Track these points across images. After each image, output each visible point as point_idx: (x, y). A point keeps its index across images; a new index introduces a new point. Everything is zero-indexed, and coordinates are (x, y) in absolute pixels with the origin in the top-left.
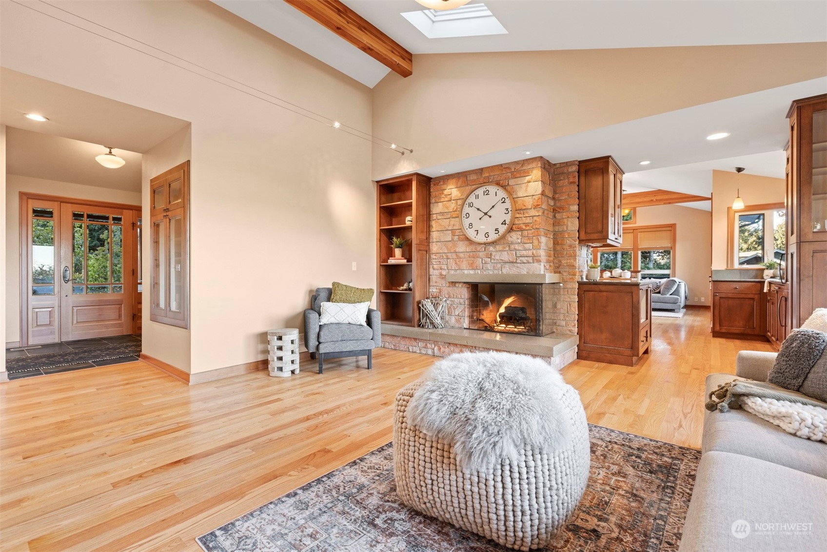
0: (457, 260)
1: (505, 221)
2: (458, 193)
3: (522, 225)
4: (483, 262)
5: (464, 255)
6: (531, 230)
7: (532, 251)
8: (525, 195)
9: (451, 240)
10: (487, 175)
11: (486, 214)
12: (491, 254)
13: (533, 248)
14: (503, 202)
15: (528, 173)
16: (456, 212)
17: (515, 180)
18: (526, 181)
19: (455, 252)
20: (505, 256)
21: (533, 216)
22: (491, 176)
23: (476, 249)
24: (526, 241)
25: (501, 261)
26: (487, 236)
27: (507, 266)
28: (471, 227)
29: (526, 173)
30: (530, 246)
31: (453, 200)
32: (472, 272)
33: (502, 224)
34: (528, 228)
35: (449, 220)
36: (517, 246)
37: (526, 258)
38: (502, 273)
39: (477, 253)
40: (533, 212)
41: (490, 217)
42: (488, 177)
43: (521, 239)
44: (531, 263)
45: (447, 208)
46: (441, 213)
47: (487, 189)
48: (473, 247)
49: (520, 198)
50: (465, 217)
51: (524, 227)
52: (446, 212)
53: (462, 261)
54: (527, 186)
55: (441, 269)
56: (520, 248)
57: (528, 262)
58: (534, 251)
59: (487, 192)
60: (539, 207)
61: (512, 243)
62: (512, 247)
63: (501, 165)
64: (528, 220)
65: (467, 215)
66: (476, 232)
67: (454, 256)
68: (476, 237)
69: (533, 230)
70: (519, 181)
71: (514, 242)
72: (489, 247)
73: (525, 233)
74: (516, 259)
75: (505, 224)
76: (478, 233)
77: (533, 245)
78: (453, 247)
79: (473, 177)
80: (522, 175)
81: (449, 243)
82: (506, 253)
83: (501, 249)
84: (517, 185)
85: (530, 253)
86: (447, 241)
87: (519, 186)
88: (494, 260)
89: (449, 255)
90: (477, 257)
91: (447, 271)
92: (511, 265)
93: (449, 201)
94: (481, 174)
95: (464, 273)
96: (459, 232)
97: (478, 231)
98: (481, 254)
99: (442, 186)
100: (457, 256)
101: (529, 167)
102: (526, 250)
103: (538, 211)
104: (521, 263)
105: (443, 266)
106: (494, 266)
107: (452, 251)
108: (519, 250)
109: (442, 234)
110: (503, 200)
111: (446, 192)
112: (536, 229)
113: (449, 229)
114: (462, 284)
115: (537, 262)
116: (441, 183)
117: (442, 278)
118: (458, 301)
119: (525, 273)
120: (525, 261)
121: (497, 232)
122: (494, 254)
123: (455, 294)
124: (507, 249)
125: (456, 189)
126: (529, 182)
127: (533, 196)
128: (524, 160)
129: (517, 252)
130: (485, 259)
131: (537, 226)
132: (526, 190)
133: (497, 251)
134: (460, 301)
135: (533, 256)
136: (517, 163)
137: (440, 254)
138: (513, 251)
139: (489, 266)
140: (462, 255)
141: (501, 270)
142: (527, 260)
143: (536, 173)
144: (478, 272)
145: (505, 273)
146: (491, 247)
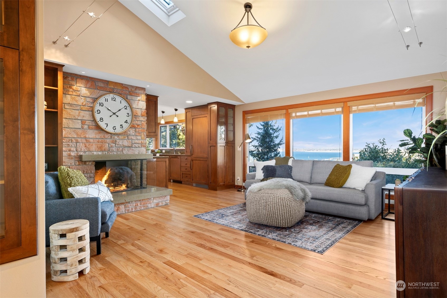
0: (87, 144)
1: (127, 121)
2: (87, 92)
3: (135, 125)
4: (110, 146)
5: (93, 140)
6: (140, 128)
7: (141, 141)
8: (137, 108)
9: (80, 127)
10: (112, 87)
11: (114, 114)
12: (116, 141)
13: (141, 139)
14: (126, 109)
15: (139, 95)
16: (85, 107)
17: (131, 96)
18: (137, 100)
19: (85, 138)
20: (126, 143)
21: (141, 121)
22: (115, 88)
23: (104, 136)
24: (137, 135)
25: (122, 146)
26: (115, 129)
27: (126, 149)
28: (101, 120)
29: (137, 95)
30: (139, 137)
31: (82, 96)
32: (100, 153)
33: (125, 122)
34: (139, 127)
35: (78, 111)
36: (132, 137)
37: (138, 145)
38: (123, 153)
39: (105, 140)
40: (141, 119)
41: (118, 116)
42: (113, 89)
43: (135, 133)
44: (140, 147)
45: (77, 101)
46: (69, 104)
47: (114, 97)
48: (102, 135)
49: (134, 109)
50: (97, 112)
51: (137, 126)
52: (74, 105)
53: (92, 145)
54: (138, 102)
55: (70, 150)
56: (134, 138)
57: (139, 147)
58: (142, 141)
59: (114, 99)
60: (144, 116)
61: (130, 135)
62: (130, 137)
63: (122, 84)
64: (139, 123)
65: (98, 111)
66: (107, 125)
67: (84, 141)
68: (106, 128)
69: (141, 129)
70: (134, 98)
71: (131, 134)
72: (114, 136)
73: (137, 130)
74: (132, 145)
75: (127, 123)
76: (107, 126)
77: (141, 137)
78: (83, 134)
79: (101, 85)
80: (135, 95)
81: (79, 130)
82: (126, 141)
83: (122, 138)
84: (132, 100)
85: (140, 142)
86: (76, 128)
87: (134, 101)
88: (118, 145)
89: (79, 140)
90: (105, 143)
91: (76, 152)
92: (129, 148)
93: (78, 96)
94: (107, 84)
95: (93, 154)
96: (89, 123)
97: (107, 124)
98: (108, 141)
99: (70, 82)
100: (86, 140)
101: (139, 92)
102: (137, 139)
103: (144, 118)
104: (134, 147)
105: (72, 148)
106: (118, 149)
107: (82, 136)
108: (134, 140)
109: (70, 122)
110: (126, 107)
111: (74, 87)
112: (143, 128)
113: (79, 118)
114: (92, 162)
115: (143, 147)
116: (70, 79)
117: (71, 159)
118: (89, 175)
119: (137, 153)
120: (137, 146)
121: (122, 127)
122: (118, 141)
123: (85, 171)
124: (127, 138)
125: (85, 88)
126: (139, 100)
127: (141, 109)
128: (136, 87)
129: (133, 140)
130: (111, 144)
131: (143, 127)
132: (138, 105)
133: (119, 139)
134: (90, 175)
135: (142, 143)
136: (132, 87)
137: (69, 139)
138: (130, 140)
139: (114, 149)
140: (91, 140)
141: (123, 152)
142: (138, 146)
143: (143, 97)
144: (106, 153)
145: (125, 153)
146: (116, 137)
